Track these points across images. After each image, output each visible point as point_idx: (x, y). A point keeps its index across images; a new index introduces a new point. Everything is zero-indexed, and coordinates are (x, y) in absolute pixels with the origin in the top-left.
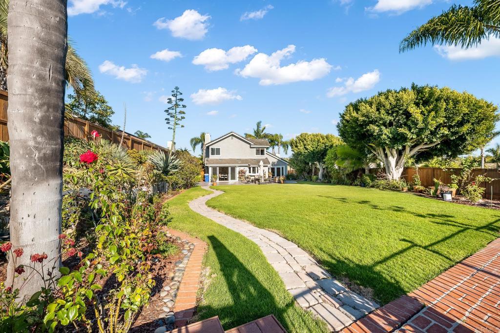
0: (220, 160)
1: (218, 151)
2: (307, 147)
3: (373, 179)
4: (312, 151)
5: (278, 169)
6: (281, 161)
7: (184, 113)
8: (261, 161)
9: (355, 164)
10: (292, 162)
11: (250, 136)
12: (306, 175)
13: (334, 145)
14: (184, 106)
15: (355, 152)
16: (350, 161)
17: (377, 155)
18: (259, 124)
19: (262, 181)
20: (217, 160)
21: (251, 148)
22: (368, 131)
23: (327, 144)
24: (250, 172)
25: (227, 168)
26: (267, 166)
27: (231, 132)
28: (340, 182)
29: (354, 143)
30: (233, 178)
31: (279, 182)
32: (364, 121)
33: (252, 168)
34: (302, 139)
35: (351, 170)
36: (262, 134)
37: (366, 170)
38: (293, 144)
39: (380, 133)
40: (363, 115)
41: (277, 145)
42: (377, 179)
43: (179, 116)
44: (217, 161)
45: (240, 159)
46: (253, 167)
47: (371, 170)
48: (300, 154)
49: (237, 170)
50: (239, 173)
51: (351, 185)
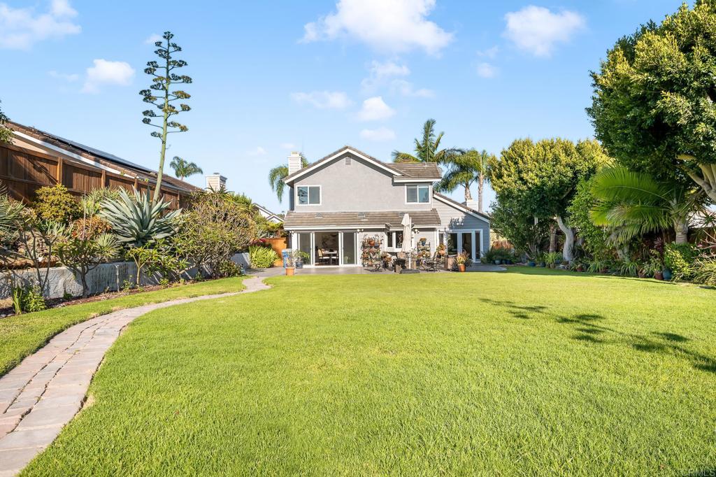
0: (319, 215)
1: (314, 195)
2: (524, 175)
3: (690, 257)
4: (537, 187)
5: (466, 237)
6: (473, 218)
7: (187, 96)
8: (407, 216)
9: (640, 214)
10: (500, 219)
11: (407, 158)
12: (534, 249)
13: (600, 168)
14: (187, 80)
15: (647, 184)
16: (626, 209)
17: (705, 188)
18: (429, 126)
19: (410, 265)
20: (311, 214)
21: (394, 184)
22: (661, 115)
23: (578, 168)
24: (390, 245)
25: (334, 236)
26: (433, 230)
27: (346, 148)
28: (611, 268)
29: (632, 154)
30: (351, 260)
31: (456, 269)
32: (646, 85)
33: (394, 235)
34: (515, 155)
35: (631, 231)
36: (436, 152)
37: (679, 235)
38: (495, 172)
39: (697, 117)
40: (643, 69)
41: (477, 178)
42: (701, 259)
43: (177, 104)
44: (312, 219)
45: (367, 214)
46: (397, 232)
47: (691, 234)
48: (508, 197)
49: (359, 238)
50: (364, 246)
51: (637, 274)
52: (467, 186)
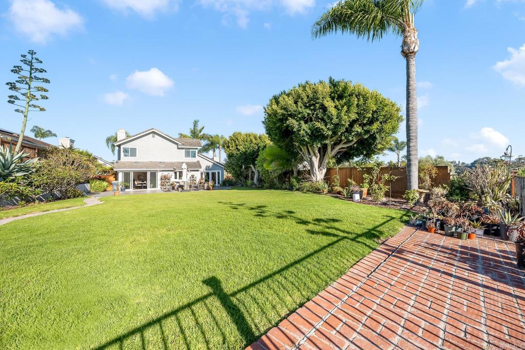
0: (135, 163)
1: (133, 152)
2: (239, 147)
3: (298, 181)
4: (244, 152)
5: (213, 174)
6: (216, 165)
7: (45, 90)
8: (184, 164)
9: (282, 165)
10: (228, 166)
11: (185, 136)
12: (243, 179)
13: (268, 146)
14: (47, 81)
15: (284, 153)
16: (277, 163)
17: (303, 155)
18: (196, 123)
19: (185, 188)
20: (131, 162)
21: (178, 148)
22: (288, 126)
23: (260, 145)
24: (176, 178)
25: (145, 174)
26: (198, 171)
27: (153, 129)
28: (272, 187)
29: (279, 141)
30: (154, 186)
31: (208, 189)
32: (283, 115)
33: (178, 173)
34: (235, 138)
35: (280, 172)
36: (200, 135)
37: (295, 173)
38: (226, 145)
39: (299, 129)
40: (282, 108)
41: (218, 147)
42: (302, 182)
43: (38, 94)
44: (132, 164)
45: (164, 163)
46: (180, 172)
47: (299, 172)
48: (232, 156)
49: (159, 175)
50: (161, 179)
51: (281, 189)
52: (214, 151)
